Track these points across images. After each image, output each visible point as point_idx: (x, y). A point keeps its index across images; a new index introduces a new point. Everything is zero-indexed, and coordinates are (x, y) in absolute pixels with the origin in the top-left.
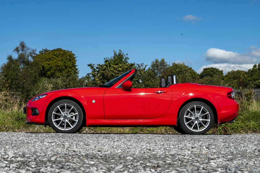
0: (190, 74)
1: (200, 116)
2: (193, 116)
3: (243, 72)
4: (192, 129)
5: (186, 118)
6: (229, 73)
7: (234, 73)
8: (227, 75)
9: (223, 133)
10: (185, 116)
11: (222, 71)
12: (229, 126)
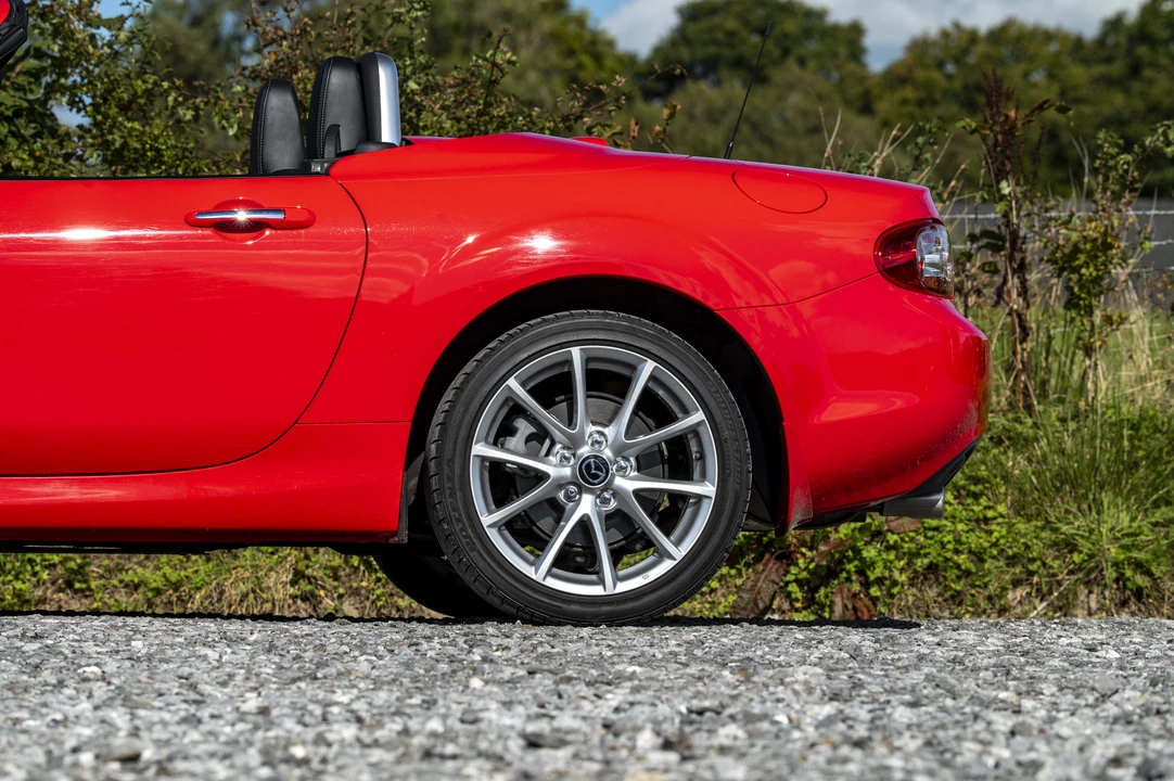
0: (553, 56)
1: (620, 451)
2: (553, 443)
3: (1048, 36)
4: (549, 573)
5: (495, 468)
6: (919, 47)
7: (965, 52)
8: (901, 63)
9: (838, 609)
10: (480, 449)
11: (856, 30)
12: (895, 547)
